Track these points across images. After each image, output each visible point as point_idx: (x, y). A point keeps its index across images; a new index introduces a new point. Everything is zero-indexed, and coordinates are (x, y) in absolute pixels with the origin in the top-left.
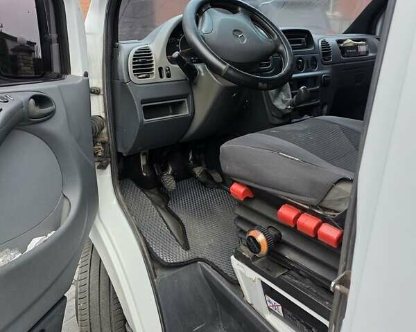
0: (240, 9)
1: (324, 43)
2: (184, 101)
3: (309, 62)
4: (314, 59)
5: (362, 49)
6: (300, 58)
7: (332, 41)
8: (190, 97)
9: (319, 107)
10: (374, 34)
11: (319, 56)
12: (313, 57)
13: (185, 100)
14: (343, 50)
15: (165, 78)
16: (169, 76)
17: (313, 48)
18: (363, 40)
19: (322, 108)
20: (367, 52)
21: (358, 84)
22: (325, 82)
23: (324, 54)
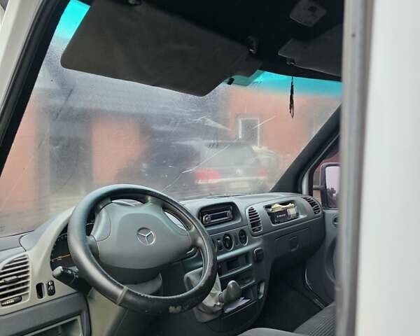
0: (149, 198)
1: (252, 212)
2: (76, 320)
3: (238, 237)
4: (243, 233)
5: (292, 212)
6: (227, 235)
7: (259, 208)
8: (84, 313)
9: (255, 288)
10: (301, 193)
11: (248, 228)
12: (242, 230)
13: (78, 318)
14: (273, 216)
15: (46, 297)
16: (51, 293)
17: (240, 221)
18: (291, 202)
19: (259, 288)
20: (297, 214)
21: (293, 250)
22: (258, 257)
23: (253, 225)
